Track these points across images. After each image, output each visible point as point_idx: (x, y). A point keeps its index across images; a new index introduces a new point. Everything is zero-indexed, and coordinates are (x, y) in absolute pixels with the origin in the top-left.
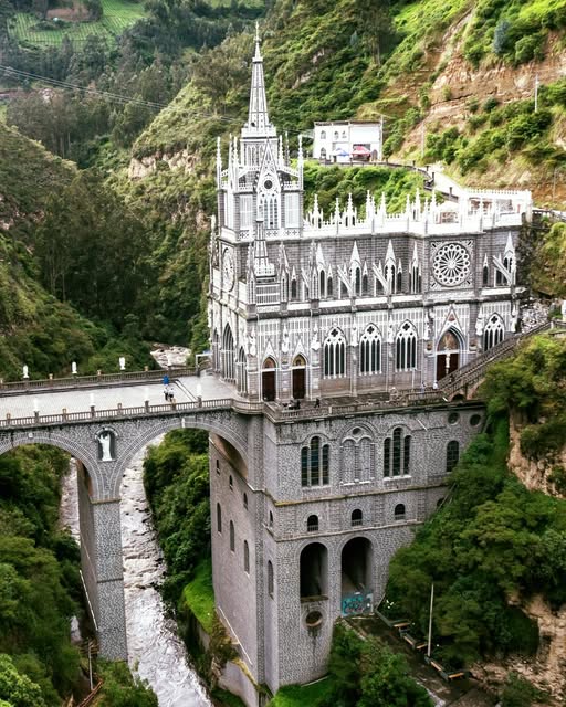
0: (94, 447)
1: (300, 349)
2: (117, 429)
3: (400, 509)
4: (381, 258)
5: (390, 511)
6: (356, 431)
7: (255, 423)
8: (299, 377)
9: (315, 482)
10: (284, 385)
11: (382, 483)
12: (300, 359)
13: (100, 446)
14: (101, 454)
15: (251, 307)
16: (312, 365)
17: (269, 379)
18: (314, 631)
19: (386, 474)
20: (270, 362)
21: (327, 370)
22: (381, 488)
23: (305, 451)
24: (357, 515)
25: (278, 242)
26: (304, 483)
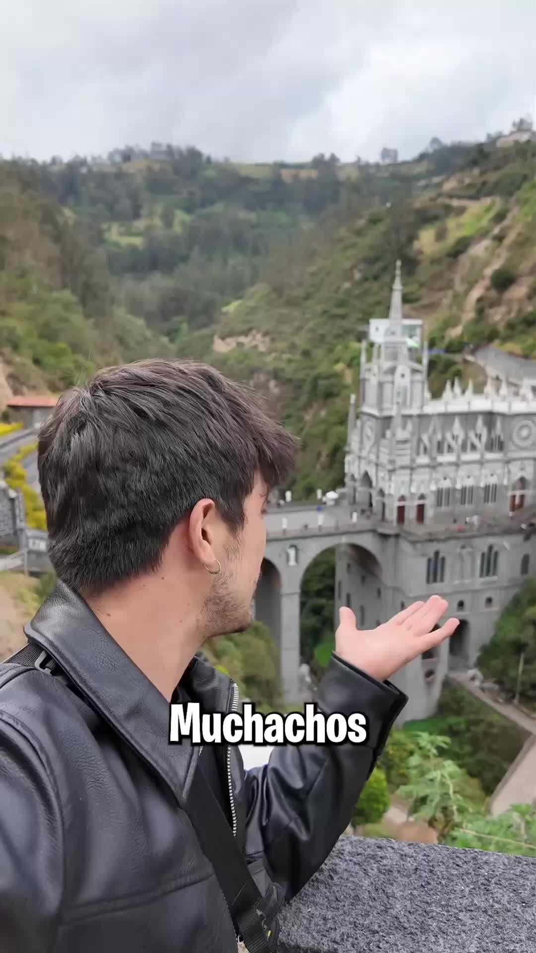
0: (284, 557)
1: (423, 490)
2: (300, 543)
3: (489, 601)
4: (473, 427)
5: (483, 601)
6: (463, 547)
7: (392, 541)
8: (421, 509)
9: (435, 580)
10: (411, 514)
11: (479, 582)
12: (422, 497)
13: (288, 555)
14: (288, 560)
15: (392, 462)
16: (429, 502)
17: (401, 510)
18: (429, 684)
19: (481, 575)
20: (402, 498)
21: (439, 503)
22: (477, 587)
23: (429, 560)
24: (461, 604)
25: (410, 416)
26: (428, 581)
